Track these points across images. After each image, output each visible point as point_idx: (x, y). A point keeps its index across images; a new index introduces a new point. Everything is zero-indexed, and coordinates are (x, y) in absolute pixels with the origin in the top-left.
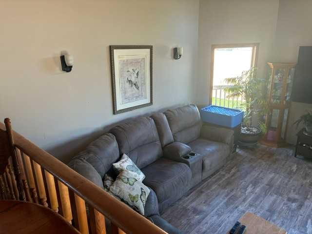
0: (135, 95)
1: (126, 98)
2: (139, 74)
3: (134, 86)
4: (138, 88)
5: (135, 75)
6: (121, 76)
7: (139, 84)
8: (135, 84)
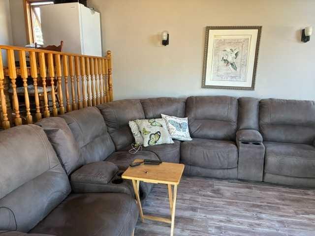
0: (231, 75)
1: (218, 76)
2: (239, 55)
3: (230, 65)
4: (235, 68)
5: (234, 55)
6: (215, 54)
7: (238, 65)
8: (232, 64)
